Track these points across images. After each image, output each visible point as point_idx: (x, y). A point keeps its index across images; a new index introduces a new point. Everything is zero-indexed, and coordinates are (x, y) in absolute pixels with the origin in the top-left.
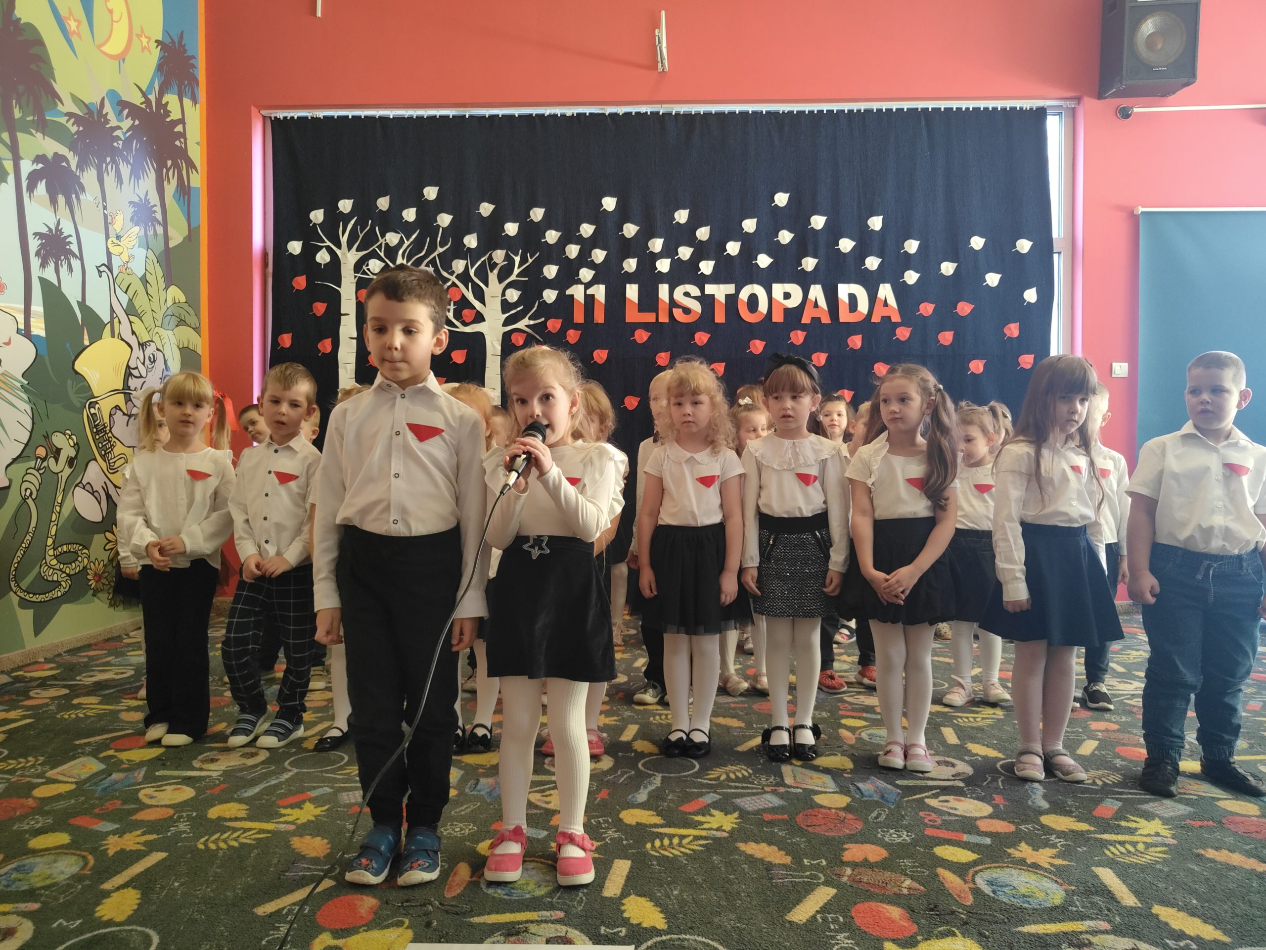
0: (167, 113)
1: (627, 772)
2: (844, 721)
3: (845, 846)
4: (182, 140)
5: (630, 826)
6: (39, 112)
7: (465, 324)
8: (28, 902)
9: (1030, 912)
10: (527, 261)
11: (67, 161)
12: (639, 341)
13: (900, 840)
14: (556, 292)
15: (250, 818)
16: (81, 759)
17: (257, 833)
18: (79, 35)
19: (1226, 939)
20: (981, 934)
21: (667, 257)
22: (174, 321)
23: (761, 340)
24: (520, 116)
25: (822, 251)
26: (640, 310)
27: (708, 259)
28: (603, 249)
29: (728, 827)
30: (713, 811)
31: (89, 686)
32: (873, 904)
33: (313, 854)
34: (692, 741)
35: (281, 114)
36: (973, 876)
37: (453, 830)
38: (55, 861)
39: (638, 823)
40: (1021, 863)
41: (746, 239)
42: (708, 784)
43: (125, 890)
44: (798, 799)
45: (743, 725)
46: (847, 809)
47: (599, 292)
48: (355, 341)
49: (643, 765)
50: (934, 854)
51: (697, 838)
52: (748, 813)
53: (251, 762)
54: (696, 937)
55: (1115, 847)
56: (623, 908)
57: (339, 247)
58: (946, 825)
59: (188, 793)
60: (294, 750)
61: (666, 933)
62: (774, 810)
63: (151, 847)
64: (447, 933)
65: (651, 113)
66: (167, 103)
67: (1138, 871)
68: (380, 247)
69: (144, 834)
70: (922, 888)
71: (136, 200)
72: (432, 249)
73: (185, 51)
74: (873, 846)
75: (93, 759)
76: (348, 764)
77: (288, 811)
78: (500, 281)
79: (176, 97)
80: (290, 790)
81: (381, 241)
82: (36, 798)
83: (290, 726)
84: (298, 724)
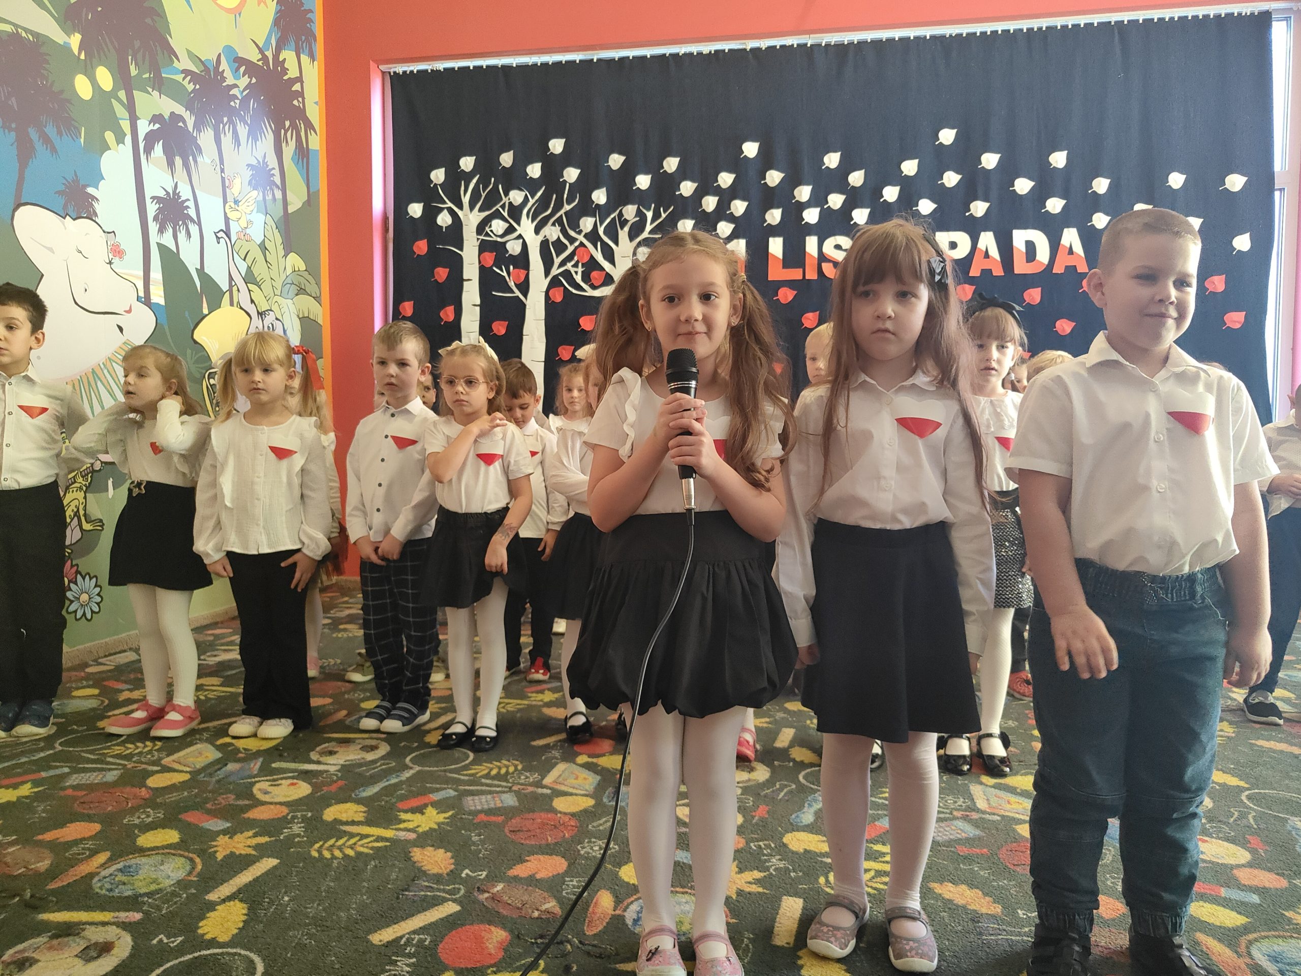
0: (285, 71)
1: (786, 786)
4: (300, 99)
5: (797, 853)
6: (155, 69)
7: (594, 287)
8: (130, 911)
10: (660, 216)
11: (184, 122)
12: (783, 301)
15: (368, 822)
16: (199, 746)
17: (377, 840)
21: (816, 206)
22: (294, 289)
24: (652, 57)
25: (994, 193)
26: (784, 267)
27: (861, 207)
28: (744, 199)
31: (211, 666)
33: (435, 870)
35: (400, 69)
36: (1247, 947)
37: (592, 848)
38: (162, 864)
39: (805, 850)
41: (906, 184)
43: (232, 903)
44: (995, 829)
47: (739, 247)
48: (478, 309)
49: (804, 777)
51: (879, 873)
52: (941, 845)
53: (370, 756)
56: (799, 962)
57: (461, 208)
59: (303, 789)
60: (416, 744)
62: (969, 842)
63: (263, 851)
65: (798, 45)
66: (285, 59)
68: (503, 207)
69: (255, 835)
71: (254, 162)
72: (559, 206)
73: (302, 5)
75: (210, 746)
76: (474, 762)
77: (408, 816)
78: (632, 238)
79: (293, 54)
80: (411, 791)
81: (504, 199)
82: (150, 788)
83: (415, 711)
84: (423, 708)
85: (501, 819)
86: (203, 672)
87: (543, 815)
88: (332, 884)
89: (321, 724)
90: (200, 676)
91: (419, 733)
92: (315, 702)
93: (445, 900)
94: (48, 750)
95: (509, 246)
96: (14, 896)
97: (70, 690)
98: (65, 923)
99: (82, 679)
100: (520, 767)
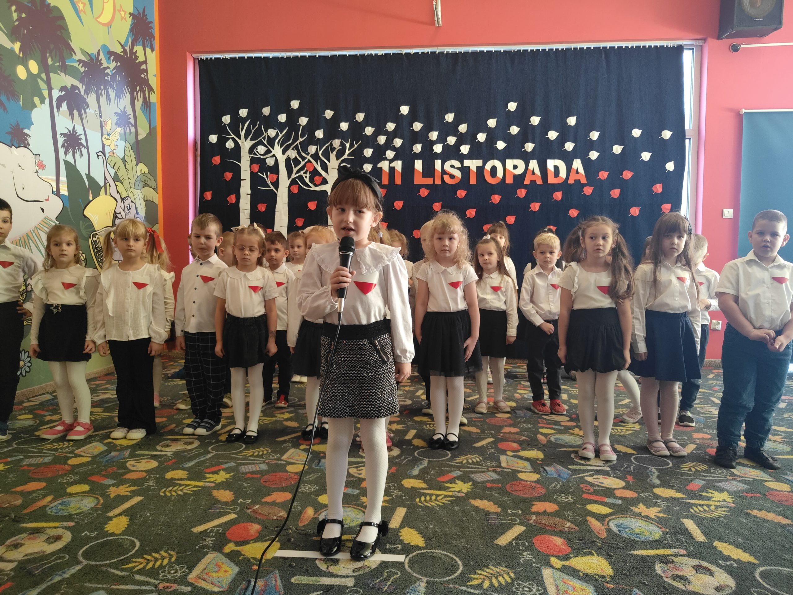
0: (137, 57)
1: (407, 458)
2: (541, 430)
3: (533, 503)
4: (145, 74)
5: (407, 488)
6: (62, 60)
7: (316, 186)
8: (67, 521)
9: (640, 543)
10: (354, 146)
11: (79, 89)
12: (423, 196)
13: (567, 500)
14: (372, 165)
15: (189, 479)
16: (94, 444)
17: (194, 487)
18: (84, 12)
19: (756, 561)
20: (608, 555)
21: (440, 143)
22: (142, 184)
23: (499, 194)
24: (350, 56)
25: (537, 139)
26: (423, 177)
27: (466, 144)
28: (400, 138)
29: (465, 490)
30: (457, 481)
31: (98, 401)
32: (547, 536)
33: (225, 500)
34: (448, 440)
35: (204, 57)
36: (608, 522)
37: (305, 488)
38: (82, 500)
39: (412, 487)
40: (638, 515)
41: (490, 132)
42: (455, 465)
43: (121, 517)
44: (508, 475)
45: (479, 431)
46: (537, 482)
47: (398, 165)
48: (249, 196)
49: (417, 454)
50: (586, 509)
51: (446, 496)
52: (478, 483)
53: (189, 447)
54: (441, 551)
55: (697, 507)
56: (400, 534)
57: (240, 138)
58: (596, 493)
59: (154, 464)
60: (214, 441)
61: (424, 548)
62: (493, 481)
64: (299, 545)
65: (431, 52)
66: (136, 51)
67: (709, 521)
68: (264, 138)
69: (130, 486)
70: (577, 528)
71: (119, 111)
72: (296, 139)
73: (147, 19)
74: (550, 504)
75: (100, 444)
76: (245, 449)
77: (211, 475)
78: (337, 159)
79: (142, 47)
80: (211, 464)
81: (265, 134)
82: (69, 465)
83: (214, 424)
84: (218, 422)
85: (259, 476)
86: (94, 405)
87: (281, 474)
88: (172, 507)
89: (162, 431)
90: (92, 407)
91: (215, 435)
92: (158, 420)
93: (229, 513)
94: (10, 446)
95: (267, 161)
96: (6, 517)
97: (16, 416)
98: (35, 528)
99: (22, 409)
100: (270, 451)
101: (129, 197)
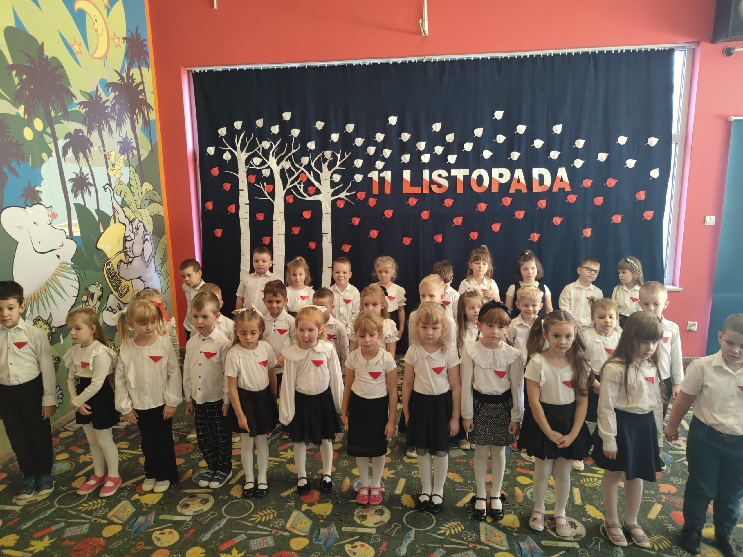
1: (397, 526)
2: (518, 479)
4: (143, 94)
6: (64, 108)
7: (310, 195)
10: (345, 157)
11: (82, 132)
12: (411, 205)
14: (362, 176)
16: (123, 502)
18: (80, 52)
21: (428, 153)
22: (148, 202)
23: (485, 203)
24: (339, 66)
25: (523, 148)
26: (411, 186)
27: (453, 154)
28: (389, 149)
35: (197, 70)
41: (476, 141)
42: (439, 539)
44: (486, 556)
45: (462, 481)
47: (388, 175)
48: (248, 206)
49: (406, 519)
57: (236, 149)
59: (175, 536)
60: (227, 497)
65: (418, 61)
68: (259, 150)
71: (121, 139)
72: (289, 150)
73: (140, 38)
75: (129, 503)
76: (254, 511)
77: (225, 556)
78: (329, 169)
79: (137, 69)
80: (225, 536)
81: (259, 146)
82: (104, 538)
83: (225, 474)
84: (229, 472)
85: (266, 556)
87: (285, 553)
91: (228, 488)
94: (52, 507)
95: (263, 172)
97: (56, 456)
99: (59, 444)
100: (275, 515)
101: (136, 218)
